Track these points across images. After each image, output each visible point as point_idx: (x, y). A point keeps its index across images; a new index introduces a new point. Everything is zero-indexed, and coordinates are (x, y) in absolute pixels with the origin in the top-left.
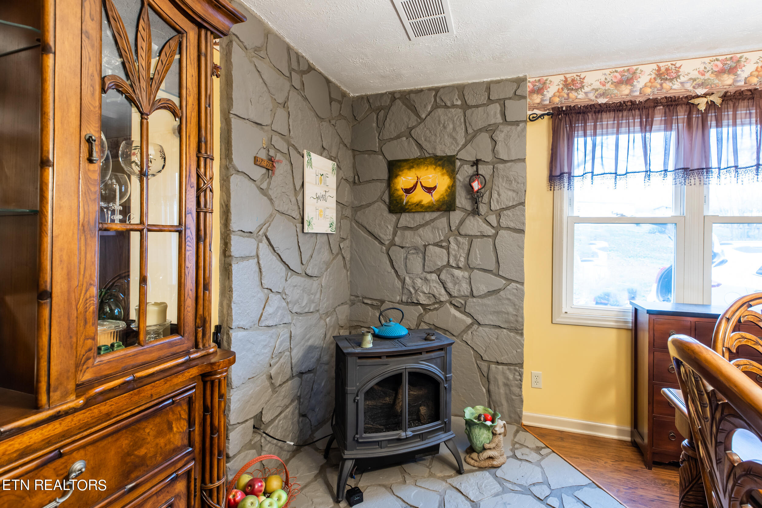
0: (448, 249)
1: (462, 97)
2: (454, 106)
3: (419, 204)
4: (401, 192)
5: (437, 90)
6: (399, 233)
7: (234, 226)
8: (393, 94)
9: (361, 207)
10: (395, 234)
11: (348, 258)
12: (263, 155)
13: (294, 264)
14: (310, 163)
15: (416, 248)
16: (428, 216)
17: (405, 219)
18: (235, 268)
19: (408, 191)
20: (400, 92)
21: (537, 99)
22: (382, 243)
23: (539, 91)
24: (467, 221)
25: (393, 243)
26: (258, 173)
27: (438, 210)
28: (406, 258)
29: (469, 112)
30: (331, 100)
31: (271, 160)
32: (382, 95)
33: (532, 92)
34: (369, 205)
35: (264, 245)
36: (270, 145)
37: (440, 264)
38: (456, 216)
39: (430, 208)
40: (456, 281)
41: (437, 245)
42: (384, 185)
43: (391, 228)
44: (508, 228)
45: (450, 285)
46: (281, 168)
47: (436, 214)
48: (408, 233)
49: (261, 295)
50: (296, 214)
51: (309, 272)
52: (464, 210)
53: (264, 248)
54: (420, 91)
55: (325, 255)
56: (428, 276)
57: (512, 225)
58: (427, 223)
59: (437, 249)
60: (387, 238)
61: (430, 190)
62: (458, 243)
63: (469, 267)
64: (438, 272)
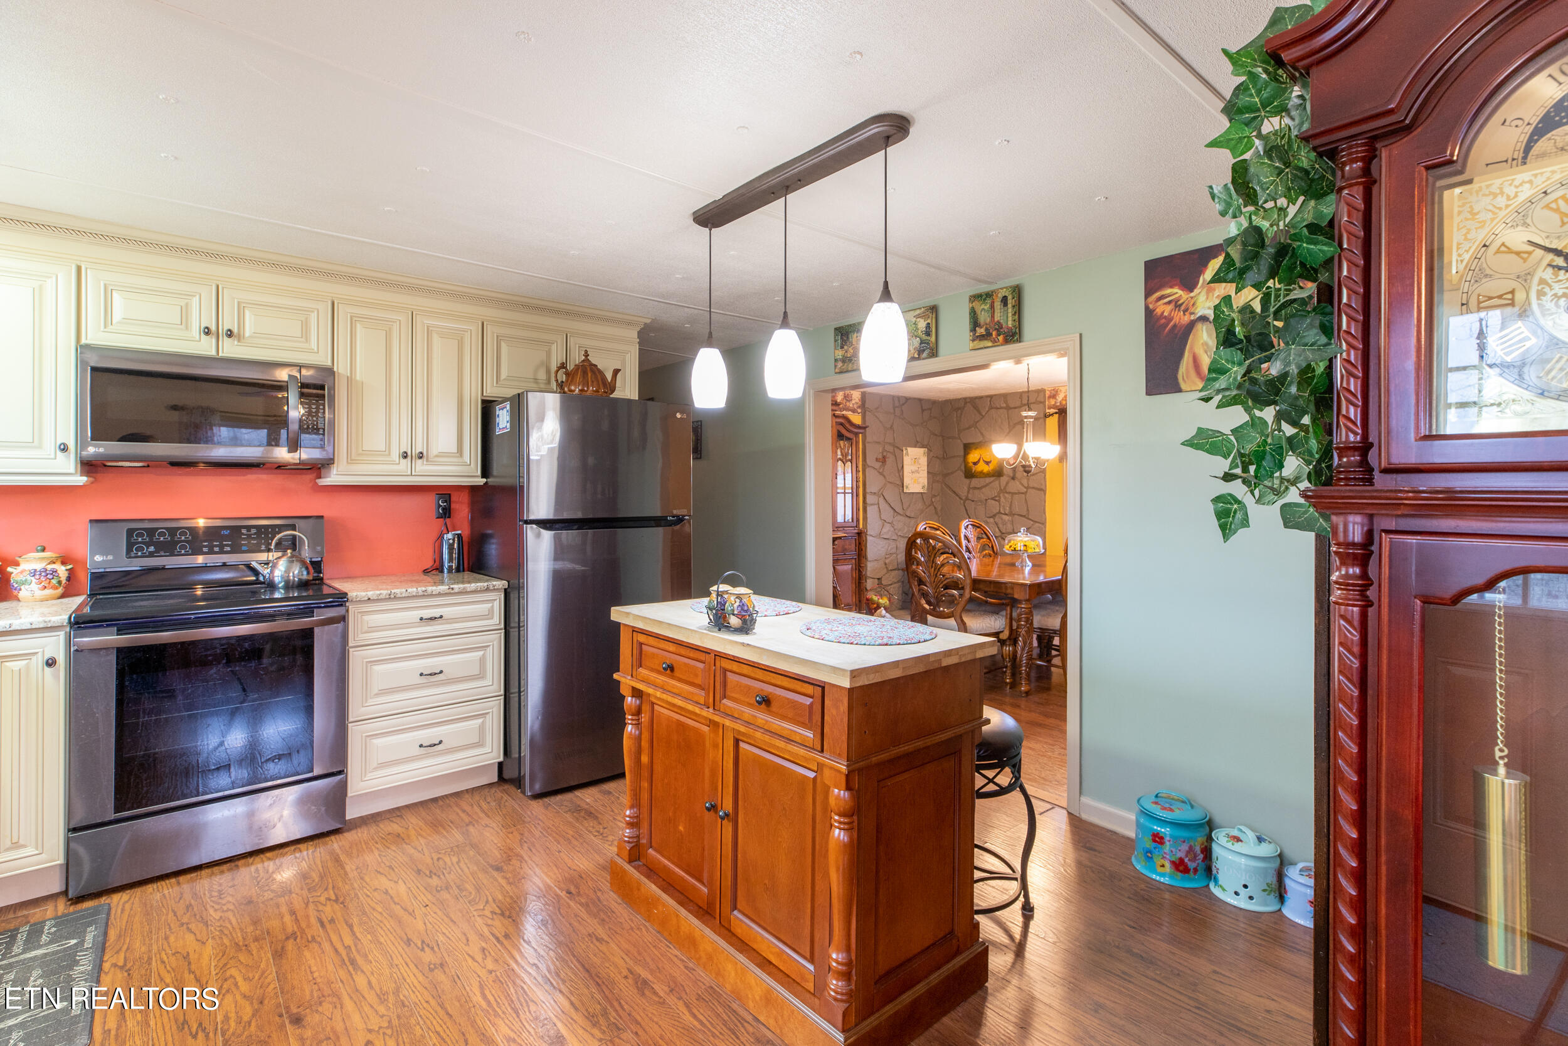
0: (999, 501)
1: (1006, 402)
2: (1001, 408)
3: (981, 472)
4: (971, 464)
5: (991, 397)
6: (971, 491)
7: (868, 490)
8: (965, 399)
9: (948, 474)
10: (968, 492)
11: (939, 508)
12: (880, 456)
13: (899, 509)
14: (907, 454)
15: (981, 501)
16: (988, 480)
17: (975, 482)
18: (868, 508)
19: (975, 464)
20: (969, 398)
21: (1053, 402)
22: (961, 498)
23: (1054, 396)
24: (1010, 484)
25: (967, 499)
26: (878, 465)
27: (993, 476)
28: (975, 509)
29: (1010, 411)
30: (923, 411)
31: (884, 457)
32: (959, 399)
33: (1050, 397)
34: (952, 473)
35: (881, 499)
36: (884, 450)
37: (995, 512)
38: (1004, 480)
39: (988, 475)
40: (1004, 523)
41: (992, 499)
42: (962, 459)
43: (966, 488)
44: (1033, 488)
45: (1000, 526)
46: (890, 460)
47: (992, 479)
48: (976, 492)
49: (880, 523)
50: (898, 482)
51: (908, 514)
52: (1009, 476)
53: (881, 500)
54: (981, 397)
55: (920, 505)
56: (988, 520)
57: (1036, 486)
58: (987, 485)
59: (993, 502)
60: (963, 494)
61: (987, 463)
62: (1005, 498)
63: (1011, 514)
64: (993, 516)
